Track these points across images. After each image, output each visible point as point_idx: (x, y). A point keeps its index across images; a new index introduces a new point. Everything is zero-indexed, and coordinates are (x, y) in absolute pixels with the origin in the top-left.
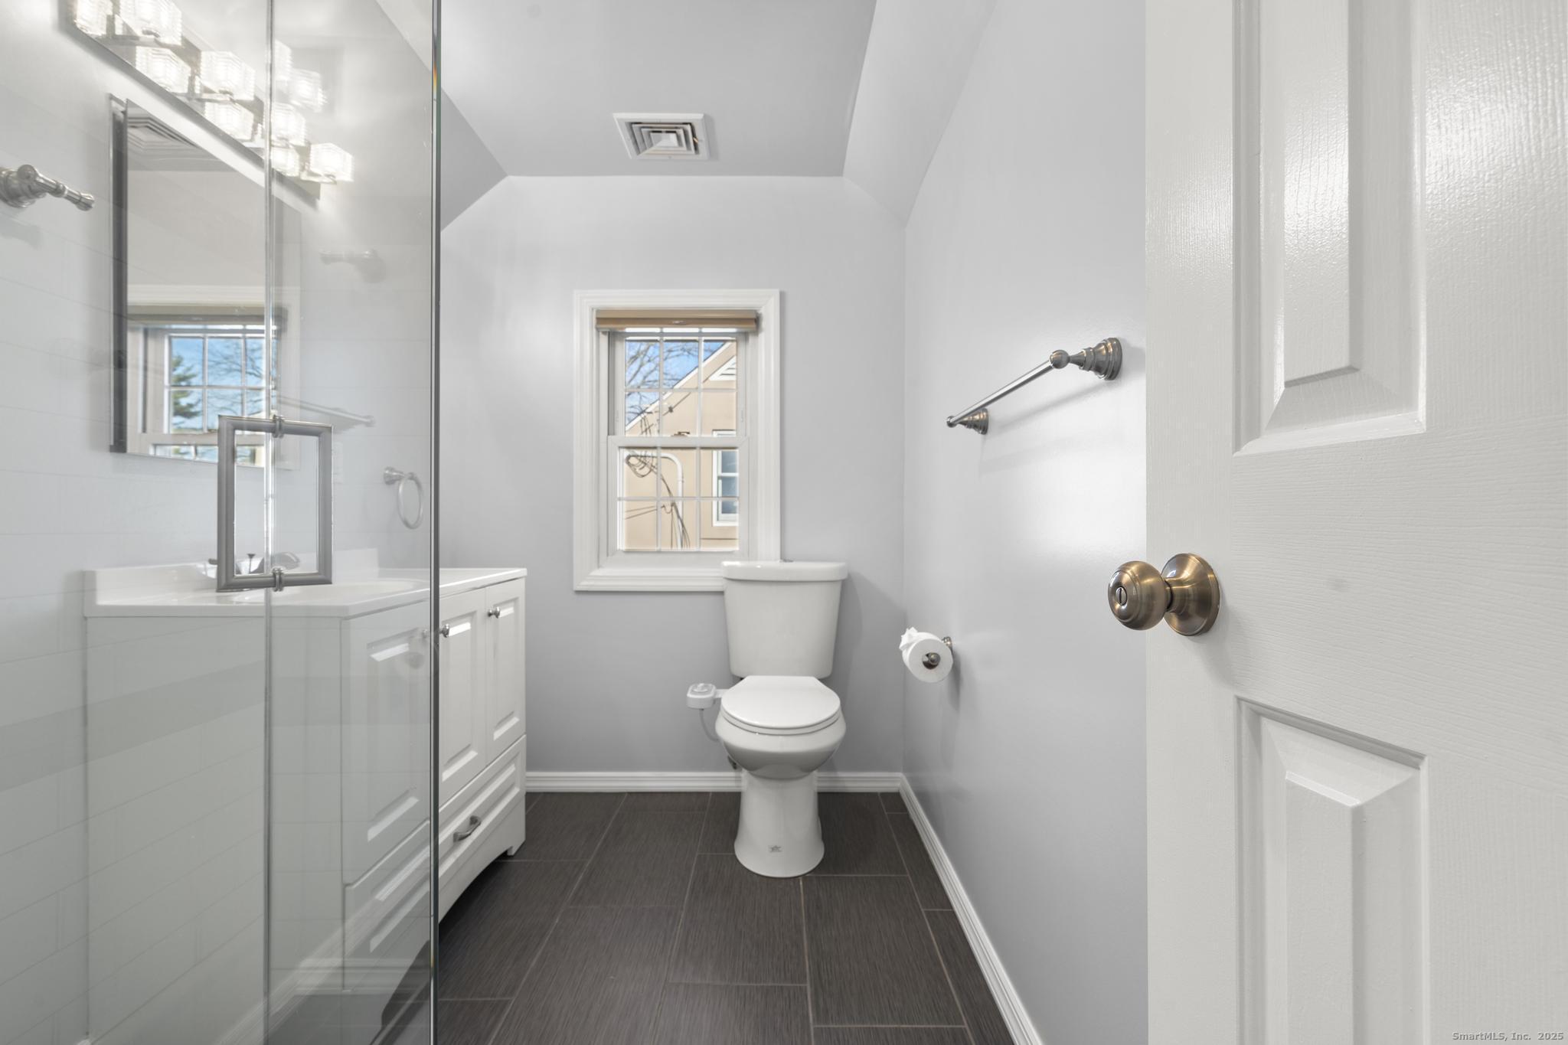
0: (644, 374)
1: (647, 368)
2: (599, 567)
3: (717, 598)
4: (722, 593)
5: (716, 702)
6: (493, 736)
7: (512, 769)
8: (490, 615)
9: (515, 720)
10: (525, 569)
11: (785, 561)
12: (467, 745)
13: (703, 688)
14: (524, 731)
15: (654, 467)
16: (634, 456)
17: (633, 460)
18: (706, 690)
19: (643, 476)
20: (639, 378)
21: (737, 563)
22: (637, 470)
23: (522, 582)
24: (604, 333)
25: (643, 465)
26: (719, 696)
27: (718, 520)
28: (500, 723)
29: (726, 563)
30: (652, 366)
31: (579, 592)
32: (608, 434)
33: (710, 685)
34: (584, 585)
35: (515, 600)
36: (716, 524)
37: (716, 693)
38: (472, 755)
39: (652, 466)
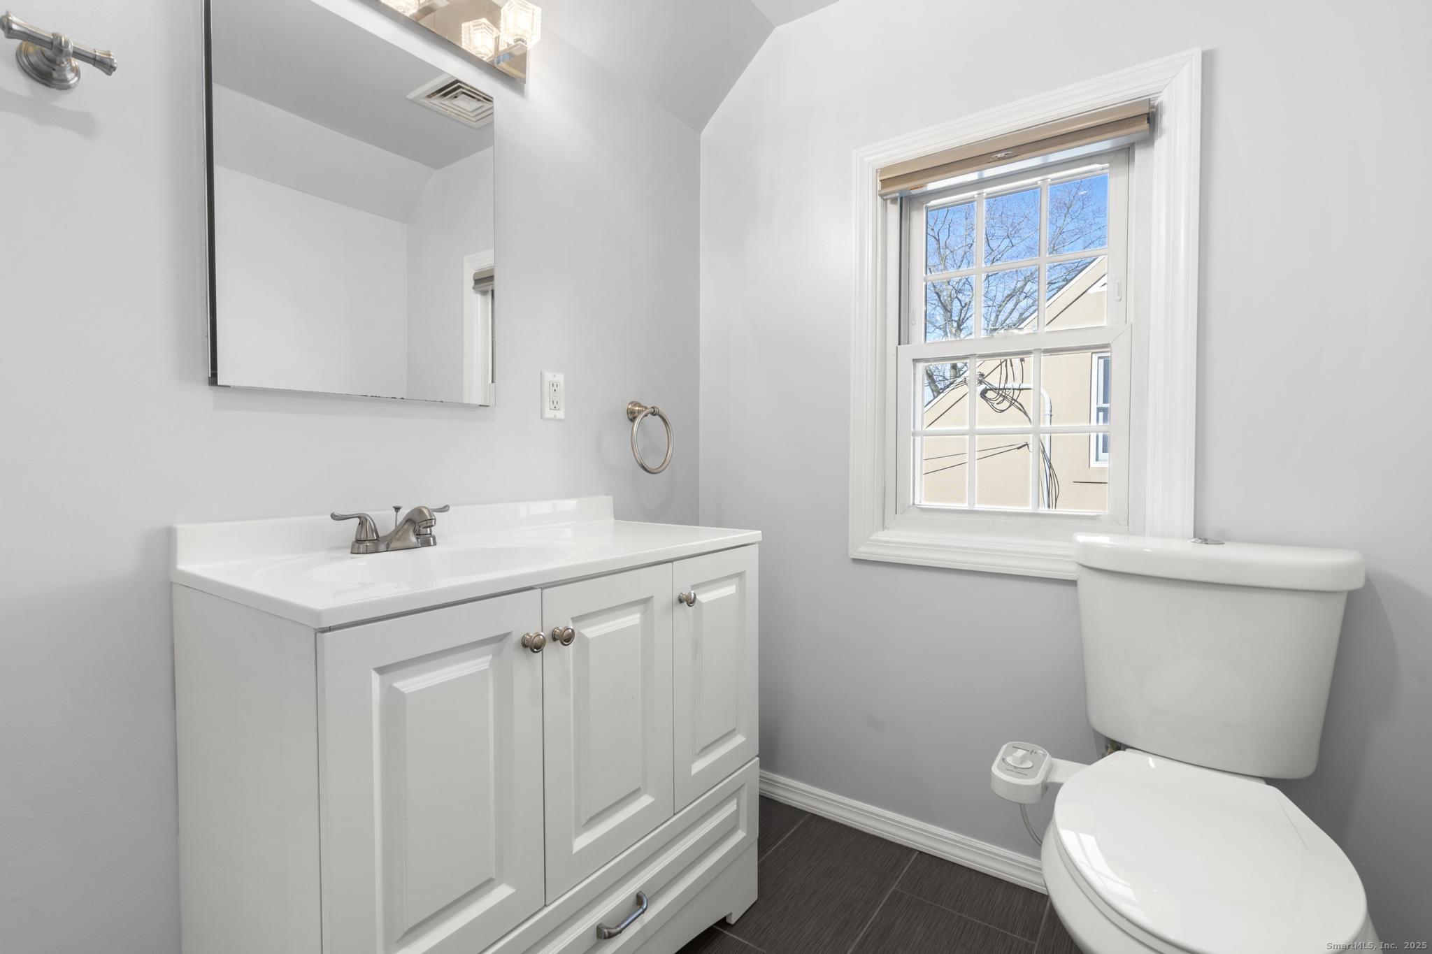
0: (1021, 311)
1: (1023, 304)
2: (884, 527)
3: (1068, 590)
4: (1074, 583)
5: (1049, 790)
6: (690, 770)
7: (731, 807)
8: (681, 601)
9: (739, 740)
10: (760, 532)
11: (1206, 541)
12: (634, 788)
13: (1023, 759)
14: (757, 752)
15: (1015, 401)
16: (991, 389)
17: (990, 395)
18: (1029, 764)
19: (1003, 411)
20: (1015, 315)
21: (1103, 540)
22: (995, 405)
23: (755, 549)
24: (894, 201)
25: (1001, 398)
26: (1056, 778)
27: (1097, 460)
28: (706, 749)
29: (1082, 538)
30: (1030, 301)
31: (856, 561)
32: (899, 344)
33: (1041, 751)
34: (863, 552)
35: (740, 575)
36: (1094, 464)
37: (1051, 769)
38: (645, 800)
39: (1013, 399)
